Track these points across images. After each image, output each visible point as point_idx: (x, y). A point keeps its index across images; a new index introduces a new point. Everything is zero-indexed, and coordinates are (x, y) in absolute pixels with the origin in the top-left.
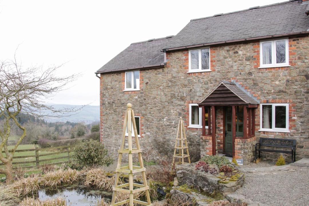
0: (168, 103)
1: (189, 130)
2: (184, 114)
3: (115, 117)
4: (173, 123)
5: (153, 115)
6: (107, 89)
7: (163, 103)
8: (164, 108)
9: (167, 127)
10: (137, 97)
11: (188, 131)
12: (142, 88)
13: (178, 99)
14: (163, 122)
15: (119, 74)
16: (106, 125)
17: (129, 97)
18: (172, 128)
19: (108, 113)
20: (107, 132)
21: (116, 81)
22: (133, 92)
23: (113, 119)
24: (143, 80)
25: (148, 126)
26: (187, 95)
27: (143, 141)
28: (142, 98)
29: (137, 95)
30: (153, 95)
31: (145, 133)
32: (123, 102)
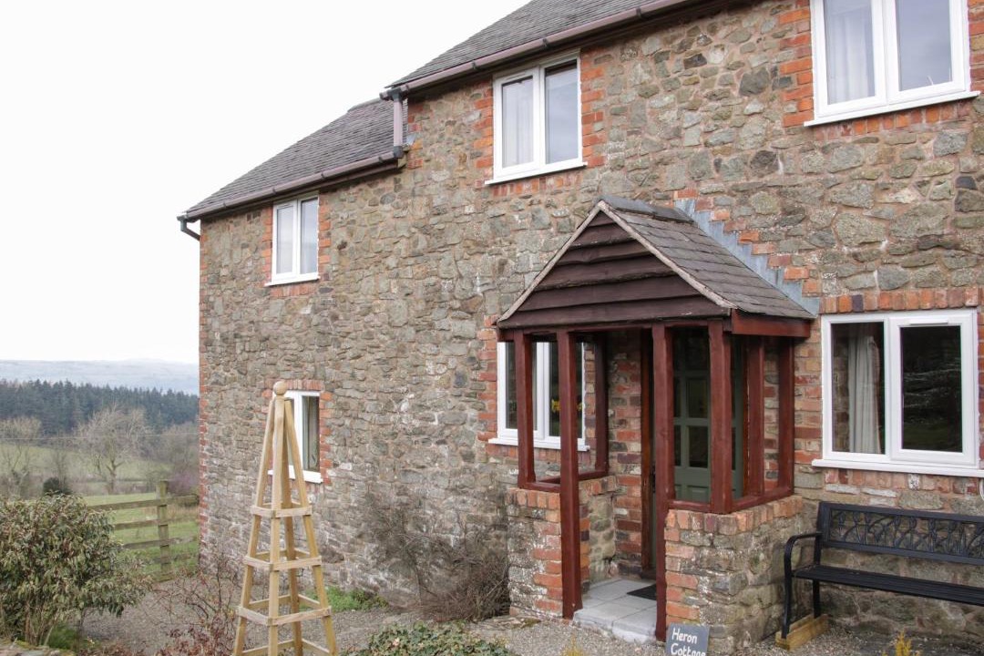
0: (417, 331)
1: (495, 457)
2: (474, 380)
3: (242, 395)
4: (436, 423)
5: (363, 385)
6: (218, 279)
7: (397, 332)
8: (403, 352)
9: (414, 439)
10: (307, 311)
11: (492, 460)
12: (327, 267)
13: (452, 309)
14: (398, 416)
15: (254, 217)
16: (214, 428)
17: (284, 312)
18: (433, 445)
19: (222, 380)
20: (219, 456)
21: (244, 246)
22: (297, 287)
23: (236, 402)
24: (329, 234)
25: (347, 433)
26: (486, 288)
27: (332, 501)
28: (326, 313)
29: (311, 301)
30: (362, 297)
31: (336, 465)
32: (264, 332)
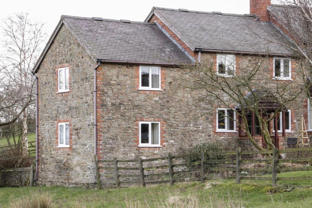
0: (196, 107)
1: (216, 135)
2: (211, 119)
3: (123, 123)
4: (201, 128)
5: (177, 120)
6: (109, 84)
7: (189, 107)
8: (191, 112)
9: (194, 133)
10: (157, 99)
11: (215, 136)
12: (165, 88)
13: (206, 103)
14: (189, 127)
15: (129, 67)
16: (107, 135)
17: (146, 98)
18: (200, 134)
21: (125, 75)
22: (152, 92)
23: (119, 125)
24: (165, 79)
25: (172, 132)
26: (214, 99)
27: (165, 151)
28: (165, 100)
29: (158, 96)
30: (178, 97)
31: (167, 141)
32: (136, 104)
